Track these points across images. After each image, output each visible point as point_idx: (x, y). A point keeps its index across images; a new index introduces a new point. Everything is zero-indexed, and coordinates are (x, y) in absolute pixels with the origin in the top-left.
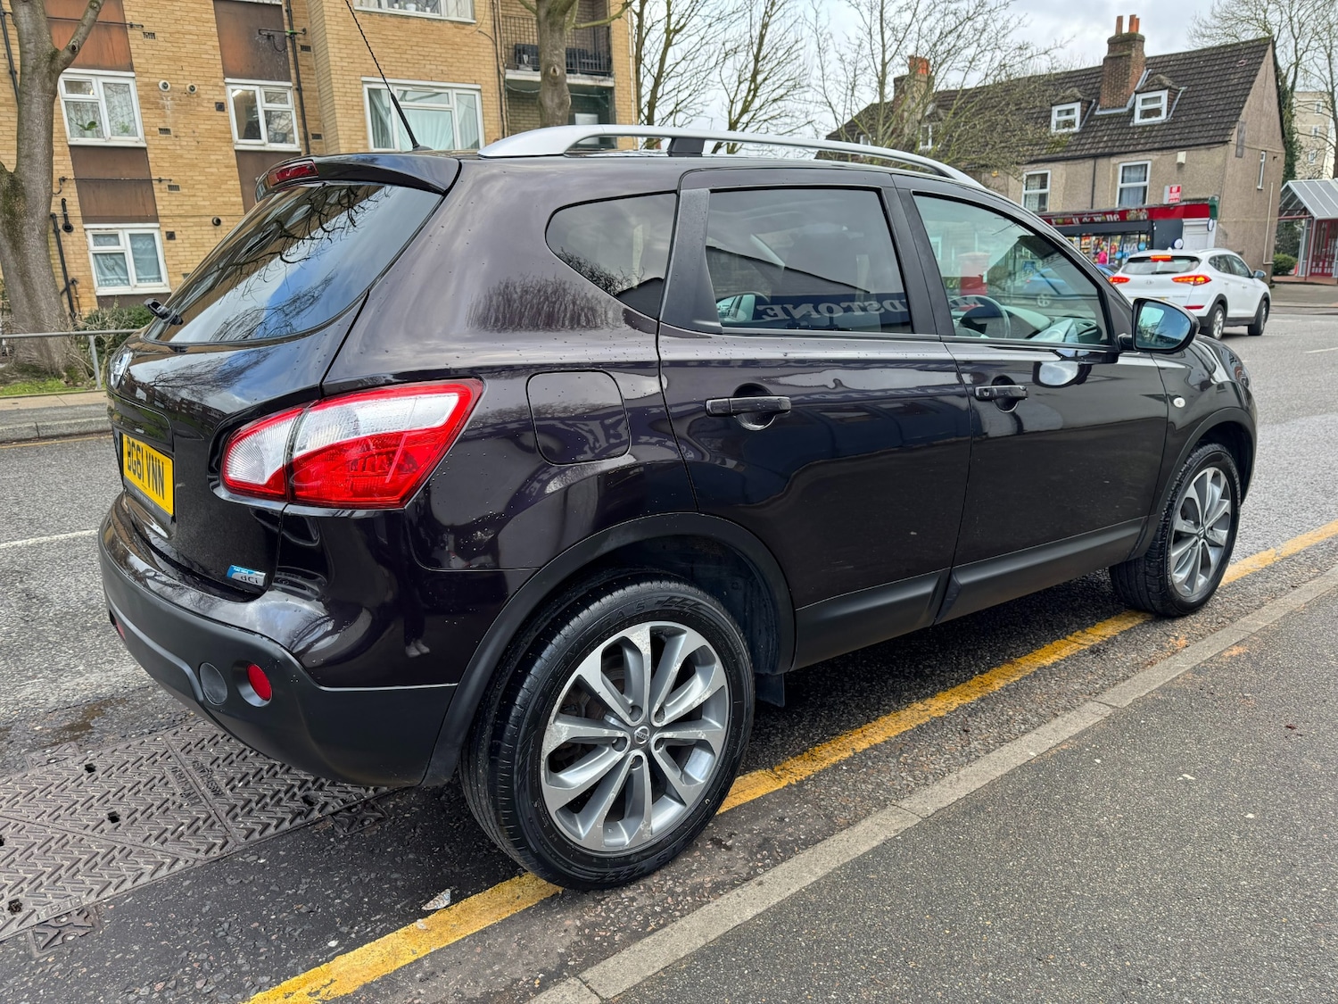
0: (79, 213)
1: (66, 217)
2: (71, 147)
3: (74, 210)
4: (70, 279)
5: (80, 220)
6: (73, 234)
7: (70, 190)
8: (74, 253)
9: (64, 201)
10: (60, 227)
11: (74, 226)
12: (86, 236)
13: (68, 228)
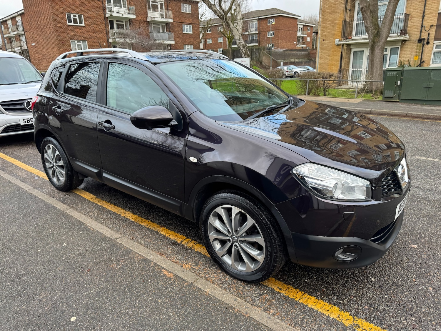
0: (433, 38)
1: (428, 39)
2: (439, 13)
3: (432, 36)
4: (422, 61)
5: (433, 40)
6: (429, 45)
7: (433, 29)
8: (427, 52)
9: (429, 34)
10: (425, 43)
11: (430, 42)
12: (433, 46)
13: (428, 43)
